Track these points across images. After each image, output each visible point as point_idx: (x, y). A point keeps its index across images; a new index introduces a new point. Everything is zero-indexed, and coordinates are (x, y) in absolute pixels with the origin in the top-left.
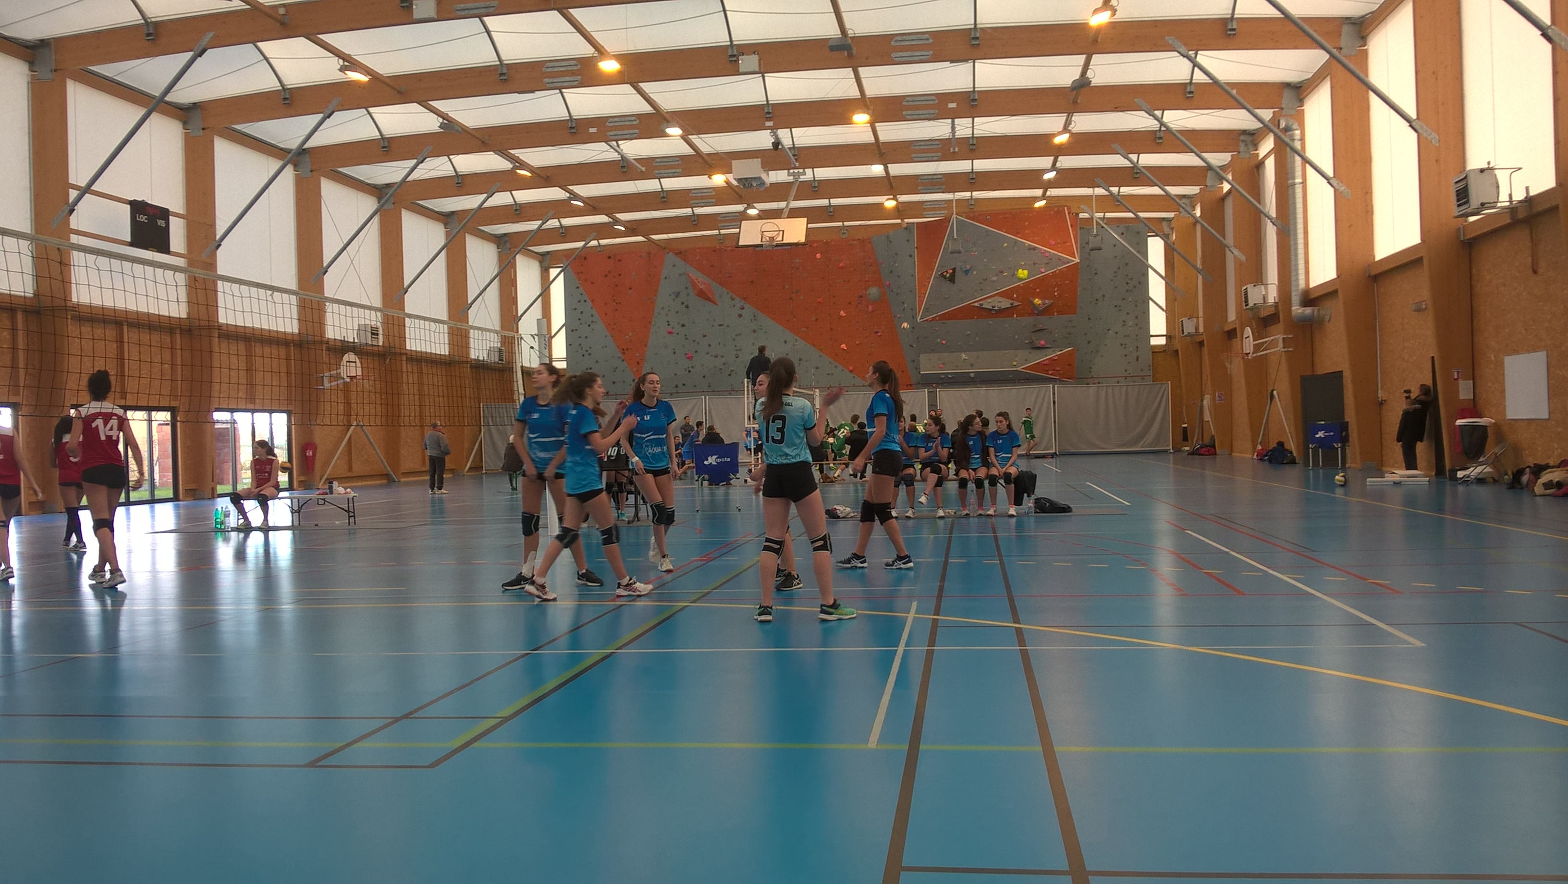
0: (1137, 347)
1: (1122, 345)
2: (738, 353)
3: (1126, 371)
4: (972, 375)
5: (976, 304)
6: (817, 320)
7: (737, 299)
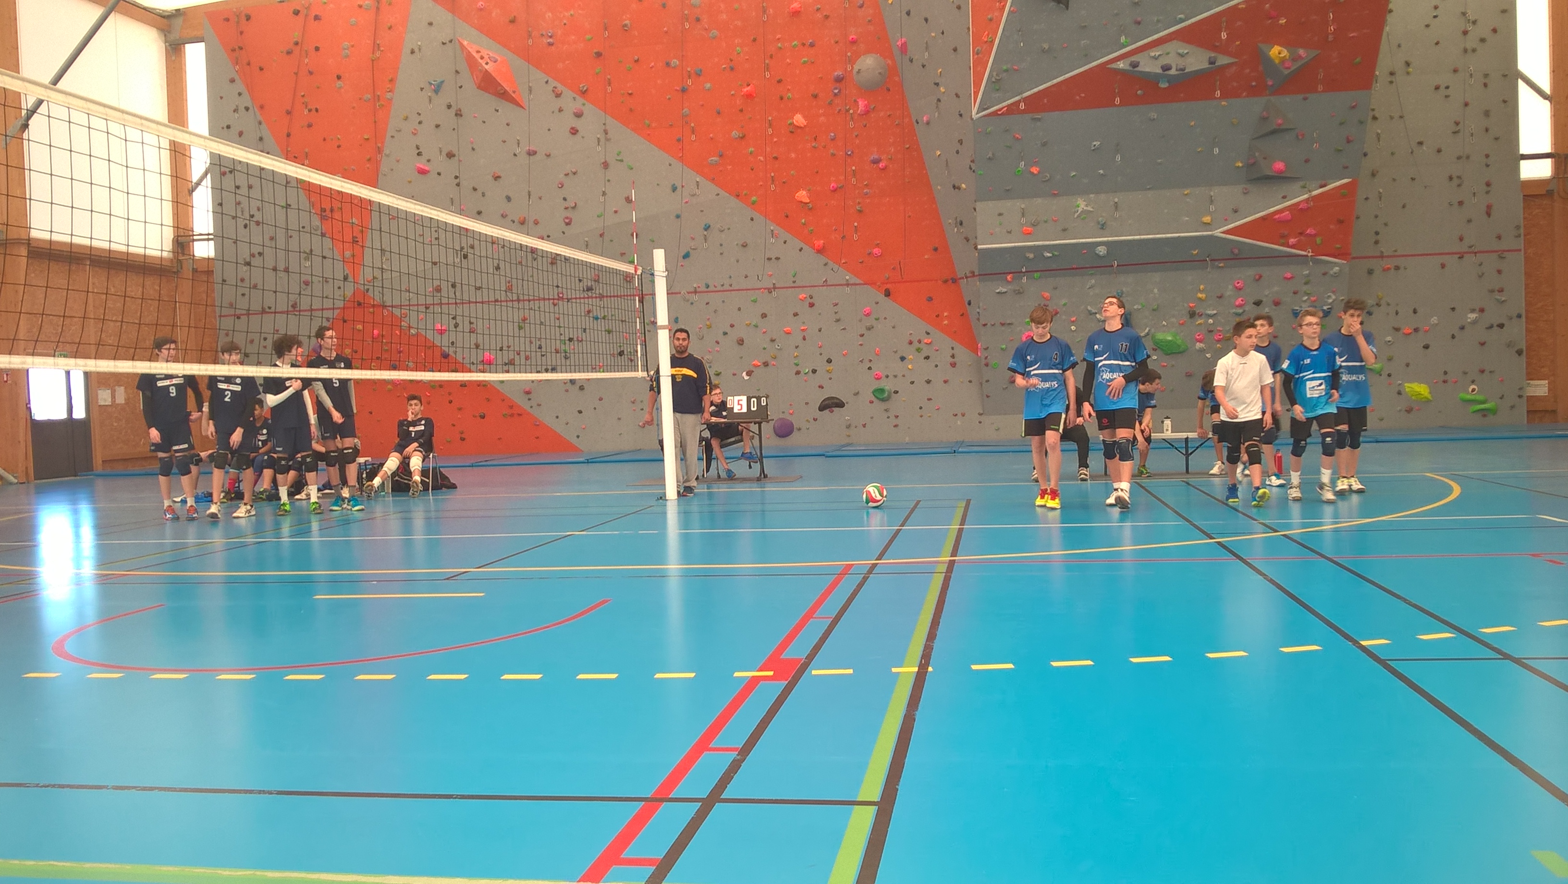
0: (1488, 184)
1: (1451, 178)
2: (569, 214)
3: (1461, 239)
4: (1102, 250)
5: (1121, 65)
6: (742, 138)
7: (568, 94)
